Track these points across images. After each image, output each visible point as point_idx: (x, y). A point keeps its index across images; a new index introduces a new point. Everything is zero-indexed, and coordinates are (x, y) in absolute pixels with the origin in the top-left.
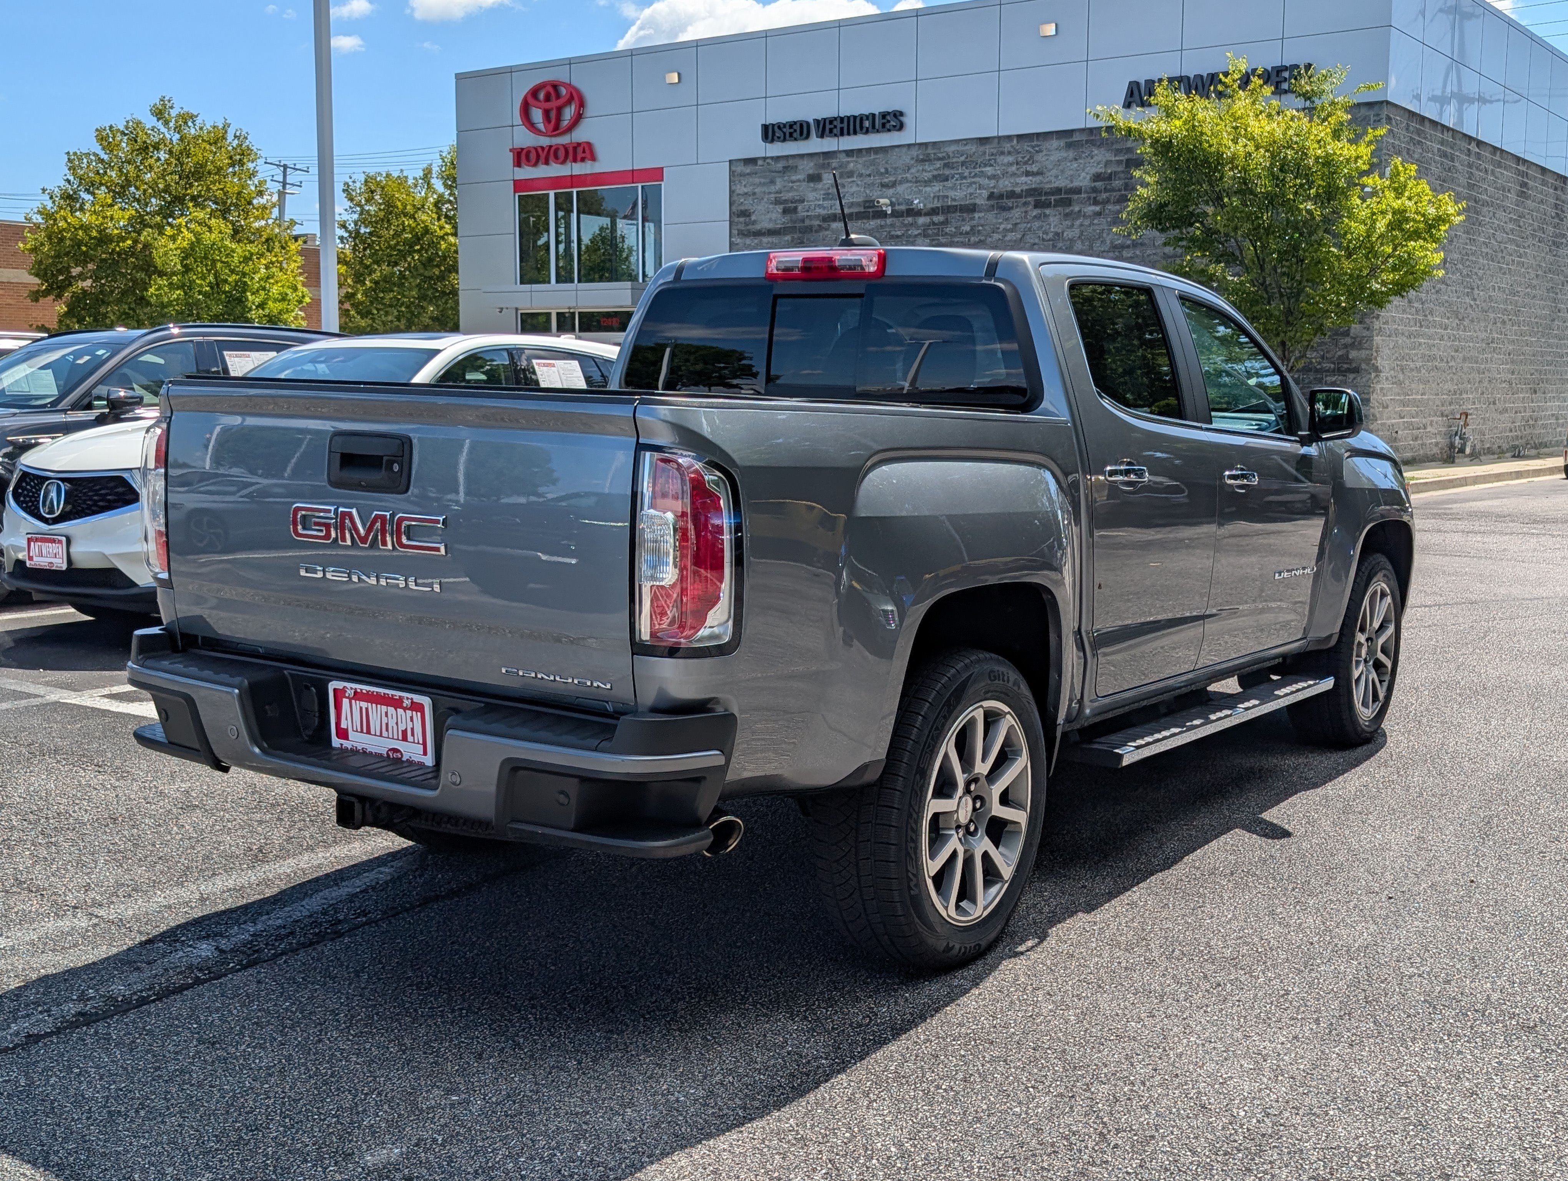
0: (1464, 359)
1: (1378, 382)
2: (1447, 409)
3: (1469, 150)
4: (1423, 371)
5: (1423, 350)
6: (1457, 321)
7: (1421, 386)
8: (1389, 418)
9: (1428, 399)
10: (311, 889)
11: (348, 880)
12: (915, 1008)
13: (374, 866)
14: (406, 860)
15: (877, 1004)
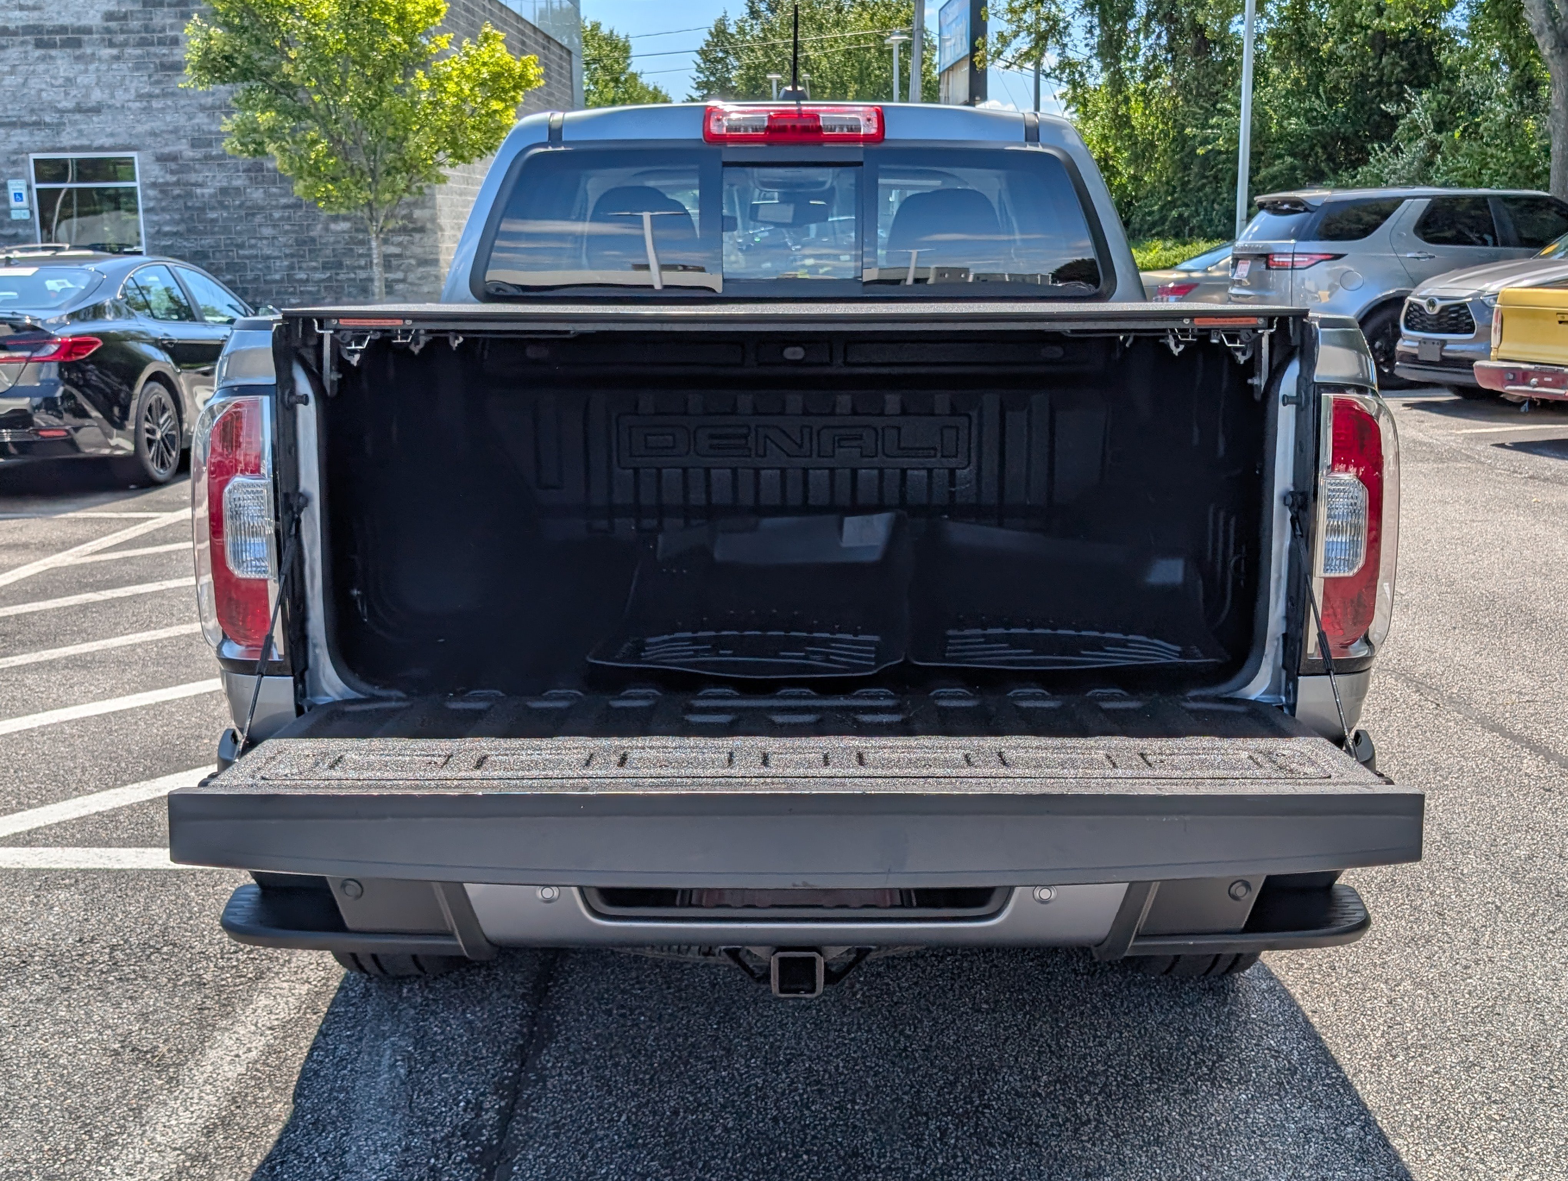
3: (488, 8)
10: (332, 1089)
11: (356, 1059)
12: (1292, 1030)
13: (354, 1027)
14: (378, 1004)
15: (1252, 1037)
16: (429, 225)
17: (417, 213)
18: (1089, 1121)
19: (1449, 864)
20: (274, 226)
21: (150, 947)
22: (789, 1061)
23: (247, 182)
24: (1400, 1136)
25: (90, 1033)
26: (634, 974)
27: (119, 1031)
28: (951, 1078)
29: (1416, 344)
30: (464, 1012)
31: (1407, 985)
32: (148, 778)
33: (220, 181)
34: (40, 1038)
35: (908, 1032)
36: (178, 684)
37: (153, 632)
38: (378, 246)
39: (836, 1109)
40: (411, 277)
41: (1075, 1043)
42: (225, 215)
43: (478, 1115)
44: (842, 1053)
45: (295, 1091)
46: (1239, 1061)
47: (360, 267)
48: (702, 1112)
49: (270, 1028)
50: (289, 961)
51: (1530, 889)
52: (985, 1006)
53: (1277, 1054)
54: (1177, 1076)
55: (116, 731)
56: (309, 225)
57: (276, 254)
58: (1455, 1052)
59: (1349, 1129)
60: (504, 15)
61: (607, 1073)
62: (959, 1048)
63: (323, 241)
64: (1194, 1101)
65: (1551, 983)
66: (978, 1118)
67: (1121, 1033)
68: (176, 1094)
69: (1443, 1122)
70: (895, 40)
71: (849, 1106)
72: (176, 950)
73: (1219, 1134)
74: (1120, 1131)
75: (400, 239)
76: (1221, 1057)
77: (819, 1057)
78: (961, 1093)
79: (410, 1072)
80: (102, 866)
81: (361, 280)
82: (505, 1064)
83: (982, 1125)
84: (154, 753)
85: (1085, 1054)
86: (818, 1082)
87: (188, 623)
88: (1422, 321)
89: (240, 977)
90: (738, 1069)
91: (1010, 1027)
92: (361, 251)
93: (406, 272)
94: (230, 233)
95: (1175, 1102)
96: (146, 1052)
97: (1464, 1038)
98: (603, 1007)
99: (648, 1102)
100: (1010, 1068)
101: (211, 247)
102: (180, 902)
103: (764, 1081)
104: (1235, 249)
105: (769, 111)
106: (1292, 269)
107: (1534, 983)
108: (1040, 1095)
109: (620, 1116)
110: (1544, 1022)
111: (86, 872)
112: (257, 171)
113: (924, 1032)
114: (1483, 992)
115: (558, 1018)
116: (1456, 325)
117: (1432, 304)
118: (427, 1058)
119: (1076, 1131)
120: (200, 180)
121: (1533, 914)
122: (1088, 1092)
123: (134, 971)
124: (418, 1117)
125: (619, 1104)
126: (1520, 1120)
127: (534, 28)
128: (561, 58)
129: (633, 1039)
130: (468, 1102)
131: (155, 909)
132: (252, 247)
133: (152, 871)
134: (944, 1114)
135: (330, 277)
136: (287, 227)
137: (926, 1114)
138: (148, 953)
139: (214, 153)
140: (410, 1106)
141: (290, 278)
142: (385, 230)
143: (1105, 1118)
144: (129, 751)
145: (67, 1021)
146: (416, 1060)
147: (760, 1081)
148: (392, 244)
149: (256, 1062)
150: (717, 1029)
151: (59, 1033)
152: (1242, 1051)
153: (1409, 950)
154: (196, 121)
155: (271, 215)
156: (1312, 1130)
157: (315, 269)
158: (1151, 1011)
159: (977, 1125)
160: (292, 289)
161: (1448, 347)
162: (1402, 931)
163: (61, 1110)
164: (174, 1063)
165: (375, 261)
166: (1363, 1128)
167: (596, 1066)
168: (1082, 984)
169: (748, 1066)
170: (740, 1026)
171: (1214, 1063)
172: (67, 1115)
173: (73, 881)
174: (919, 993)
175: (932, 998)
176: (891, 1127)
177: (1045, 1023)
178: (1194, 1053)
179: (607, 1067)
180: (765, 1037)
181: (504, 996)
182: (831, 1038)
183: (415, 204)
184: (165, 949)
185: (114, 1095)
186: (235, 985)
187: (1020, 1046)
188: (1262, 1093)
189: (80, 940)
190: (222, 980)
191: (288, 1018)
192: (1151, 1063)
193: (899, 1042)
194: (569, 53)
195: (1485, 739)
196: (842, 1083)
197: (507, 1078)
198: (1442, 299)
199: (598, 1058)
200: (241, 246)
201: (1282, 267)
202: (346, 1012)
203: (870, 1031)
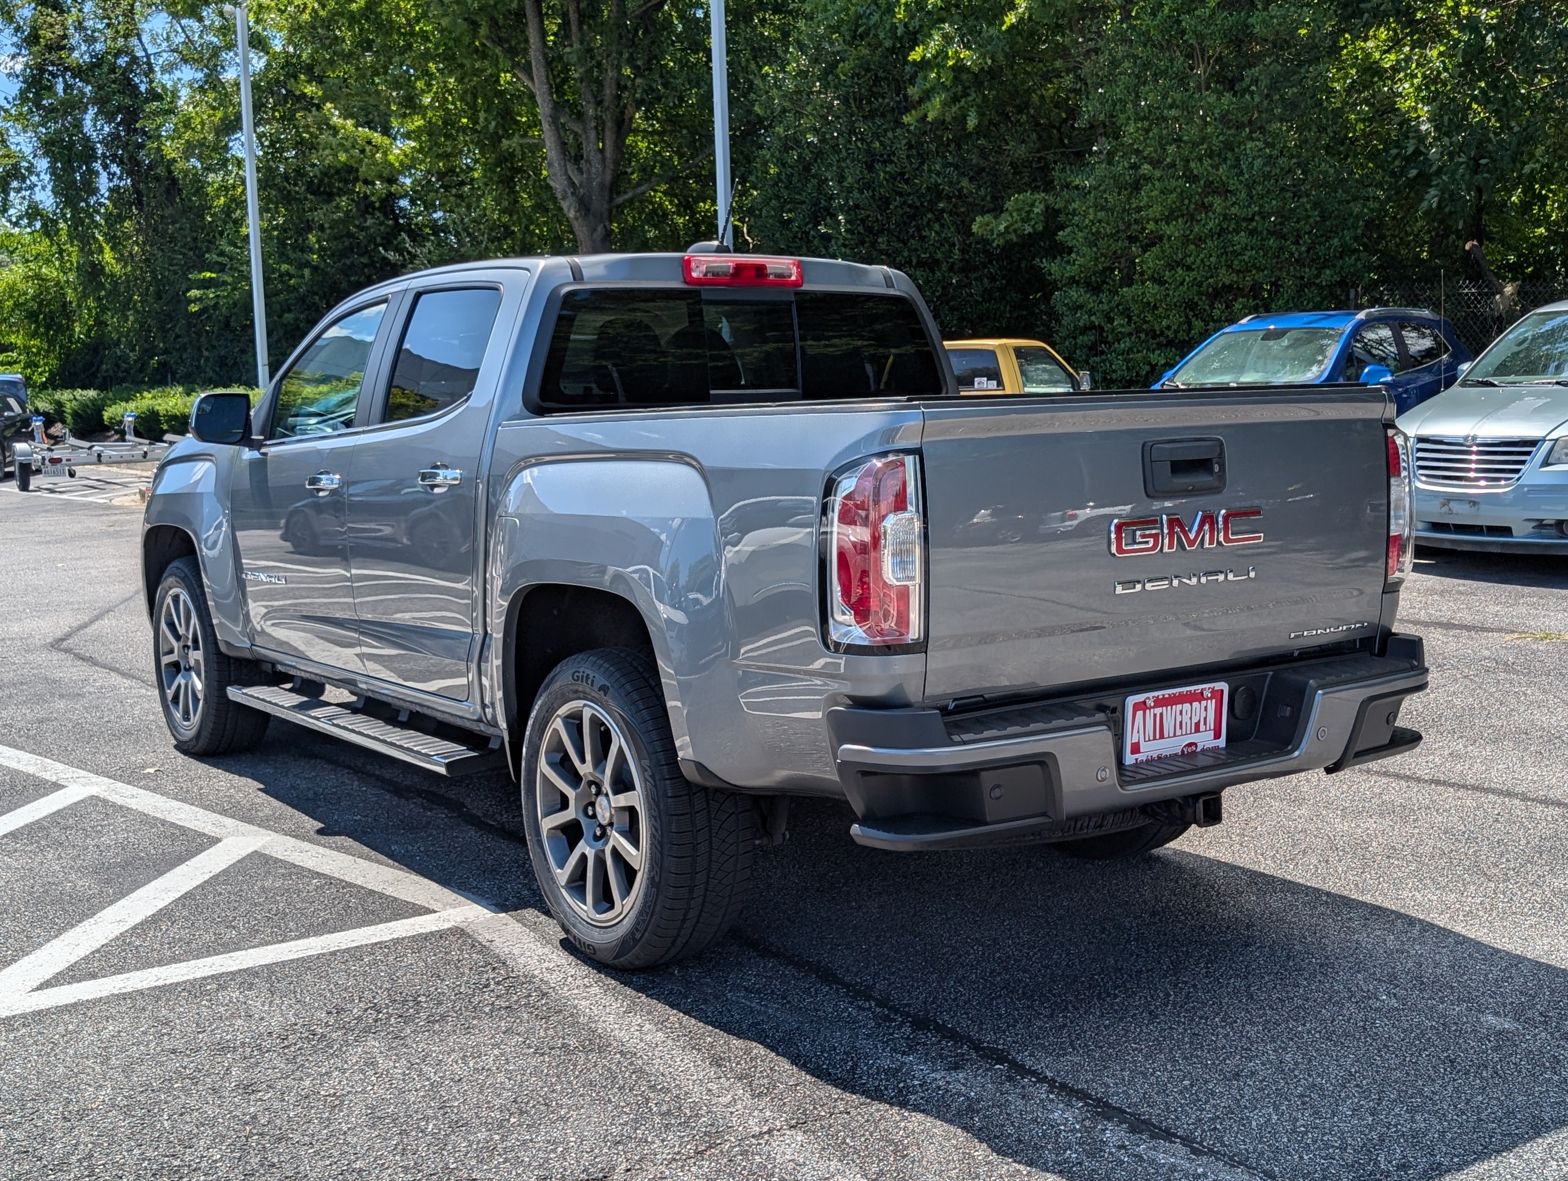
14: (672, 983)
30: (742, 971)
49: (627, 1013)
68: (645, 1057)
72: (432, 997)
89: (527, 997)
96: (565, 1047)
102: (355, 974)
131: (345, 982)
164: (600, 1046)
173: (215, 985)
181: (749, 959)
189: (330, 1012)
191: (625, 1005)
197: (847, 992)
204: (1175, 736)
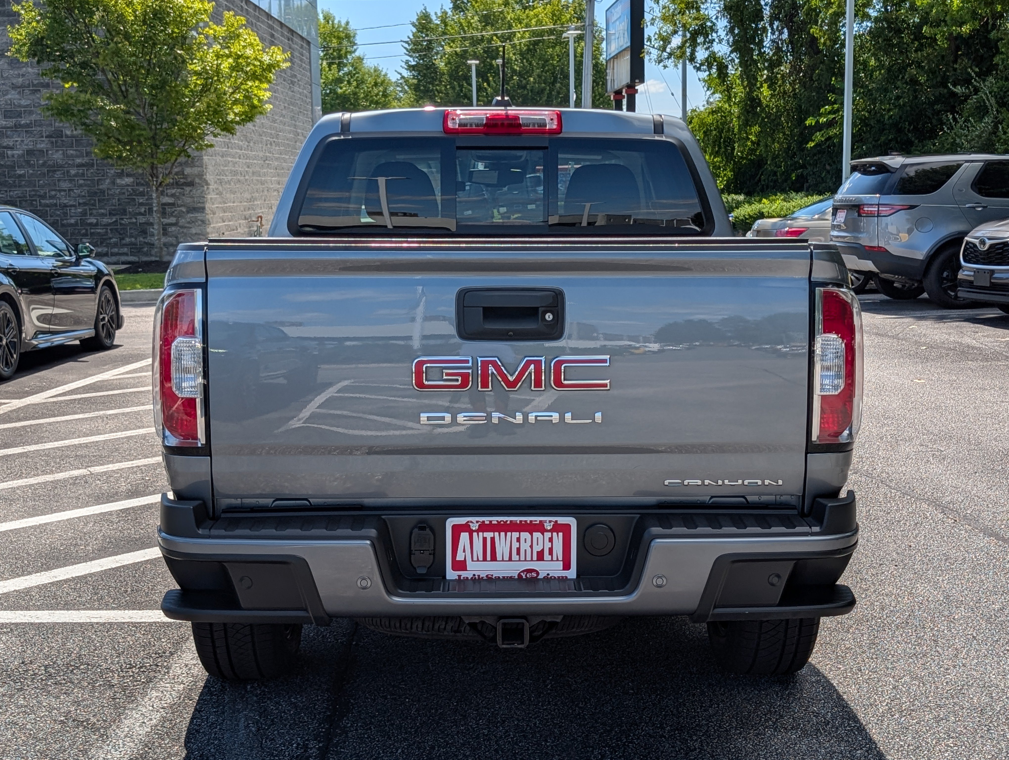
0: (253, 173)
1: (209, 193)
2: (247, 213)
3: (242, 6)
4: (232, 184)
5: (230, 167)
6: (247, 143)
7: (232, 196)
8: (217, 222)
9: (237, 206)
10: (209, 739)
11: (222, 723)
12: (828, 702)
13: (217, 707)
14: (231, 695)
15: (803, 706)
16: (197, 180)
17: (188, 171)
18: (695, 749)
19: (946, 613)
20: (71, 181)
21: (71, 666)
22: (504, 722)
23: (49, 146)
24: (890, 755)
25: (42, 712)
26: (400, 677)
27: (62, 711)
28: (608, 728)
29: (972, 273)
30: (289, 698)
31: (907, 679)
32: (46, 570)
33: (27, 145)
34: (11, 715)
35: (580, 705)
36: (52, 513)
37: (26, 480)
38: (158, 197)
39: (535, 745)
40: (182, 221)
41: (688, 710)
42: (31, 172)
43: (306, 751)
44: (538, 716)
45: (185, 740)
46: (793, 719)
47: (140, 214)
48: (450, 747)
49: (162, 708)
50: (168, 672)
51: (997, 627)
52: (632, 691)
53: (817, 715)
54: (752, 726)
55: (15, 542)
56: (98, 180)
57: (71, 203)
58: (932, 713)
59: (859, 752)
60: (257, 14)
61: (387, 728)
62: (614, 714)
63: (110, 193)
64: (762, 738)
65: (1001, 677)
66: (625, 749)
67: (719, 705)
68: (108, 742)
69: (918, 748)
70: (571, 34)
71: (543, 743)
72: (90, 667)
73: (777, 755)
74: (714, 754)
75: (174, 191)
76: (781, 717)
77: (523, 719)
78: (614, 736)
79: (259, 730)
80: (27, 621)
81: (140, 223)
82: (320, 724)
83: (628, 752)
84: (46, 554)
85: (695, 716)
86: (522, 731)
87: (50, 474)
88: (976, 256)
89: (136, 681)
90: (471, 726)
91: (647, 702)
92: (141, 201)
93: (177, 217)
94: (35, 186)
95: (750, 739)
96: (83, 722)
97: (939, 706)
98: (381, 695)
99: (414, 743)
100: (647, 723)
101: (19, 197)
102: (86, 640)
103: (489, 731)
104: (835, 201)
105: (486, 114)
106: (878, 216)
107: (989, 677)
108: (665, 737)
109: (397, 750)
110: (992, 698)
111: (17, 624)
112: (58, 137)
113: (591, 705)
114: (955, 682)
115: (352, 701)
116: (1001, 258)
117: (983, 242)
118: (269, 722)
119: (687, 754)
120: (11, 144)
121: (997, 641)
122: (695, 735)
123: (64, 679)
124: (268, 752)
125: (396, 744)
126: (966, 747)
127: (281, 23)
128: (302, 47)
129: (402, 712)
130: (298, 744)
131: (69, 645)
132: (51, 197)
133: (62, 623)
134: (604, 747)
135: (116, 221)
136: (81, 182)
137: (592, 747)
138: (71, 669)
139: (23, 122)
140: (261, 746)
141: (83, 223)
142: (164, 184)
143: (705, 748)
144: (29, 554)
145: (26, 706)
146: (261, 723)
147: (486, 732)
148: (167, 195)
149: (156, 726)
150: (457, 705)
151: (21, 712)
152: (795, 713)
153: (911, 660)
154: (9, 96)
155: (68, 172)
156: (835, 752)
157: (103, 215)
158: (739, 693)
159: (624, 752)
160: (84, 231)
161: (996, 275)
162: (908, 650)
163: (35, 752)
164: (102, 727)
165: (155, 209)
166: (867, 751)
167: (379, 725)
168: (695, 679)
169: (478, 724)
170: (472, 703)
171: (777, 720)
172: (39, 754)
173: (9, 630)
174: (588, 685)
175: (596, 687)
176: (570, 754)
177: (669, 700)
178: (765, 715)
179: (386, 726)
180: (488, 709)
181: (315, 689)
182: (531, 708)
183: (186, 163)
184: (82, 667)
185: (67, 744)
186: (134, 686)
187: (653, 712)
188: (805, 734)
189: (23, 663)
190: (125, 683)
191: (173, 703)
192: (737, 720)
193: (575, 710)
194: (309, 43)
195: (983, 541)
196: (539, 732)
197: (322, 732)
198: (990, 239)
199: (380, 721)
200: (43, 197)
201: (870, 215)
202: (211, 699)
203: (556, 705)
204: (510, 559)
